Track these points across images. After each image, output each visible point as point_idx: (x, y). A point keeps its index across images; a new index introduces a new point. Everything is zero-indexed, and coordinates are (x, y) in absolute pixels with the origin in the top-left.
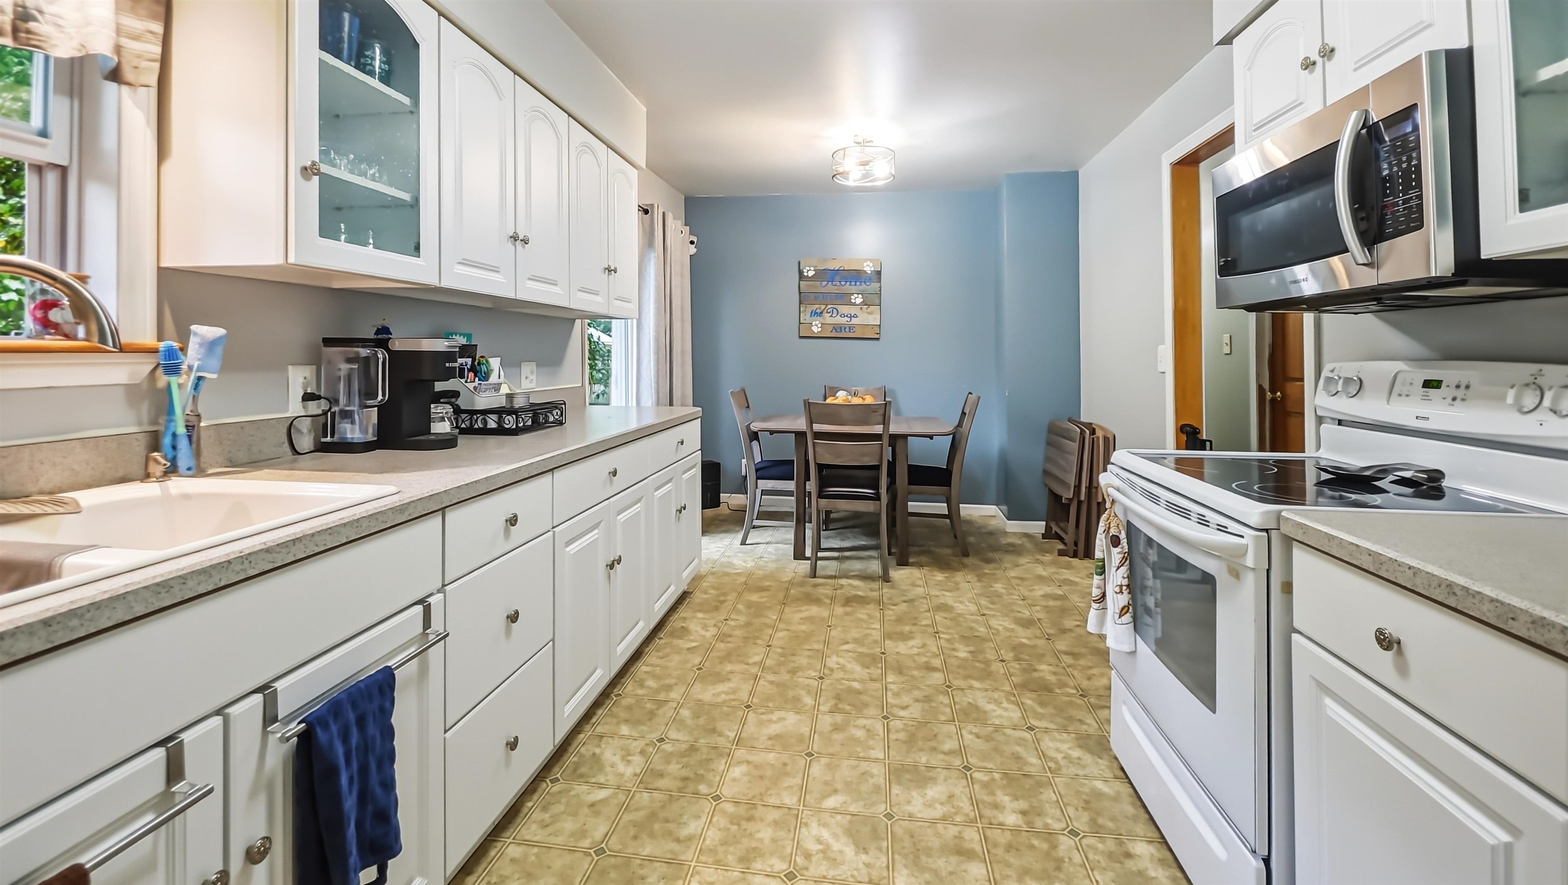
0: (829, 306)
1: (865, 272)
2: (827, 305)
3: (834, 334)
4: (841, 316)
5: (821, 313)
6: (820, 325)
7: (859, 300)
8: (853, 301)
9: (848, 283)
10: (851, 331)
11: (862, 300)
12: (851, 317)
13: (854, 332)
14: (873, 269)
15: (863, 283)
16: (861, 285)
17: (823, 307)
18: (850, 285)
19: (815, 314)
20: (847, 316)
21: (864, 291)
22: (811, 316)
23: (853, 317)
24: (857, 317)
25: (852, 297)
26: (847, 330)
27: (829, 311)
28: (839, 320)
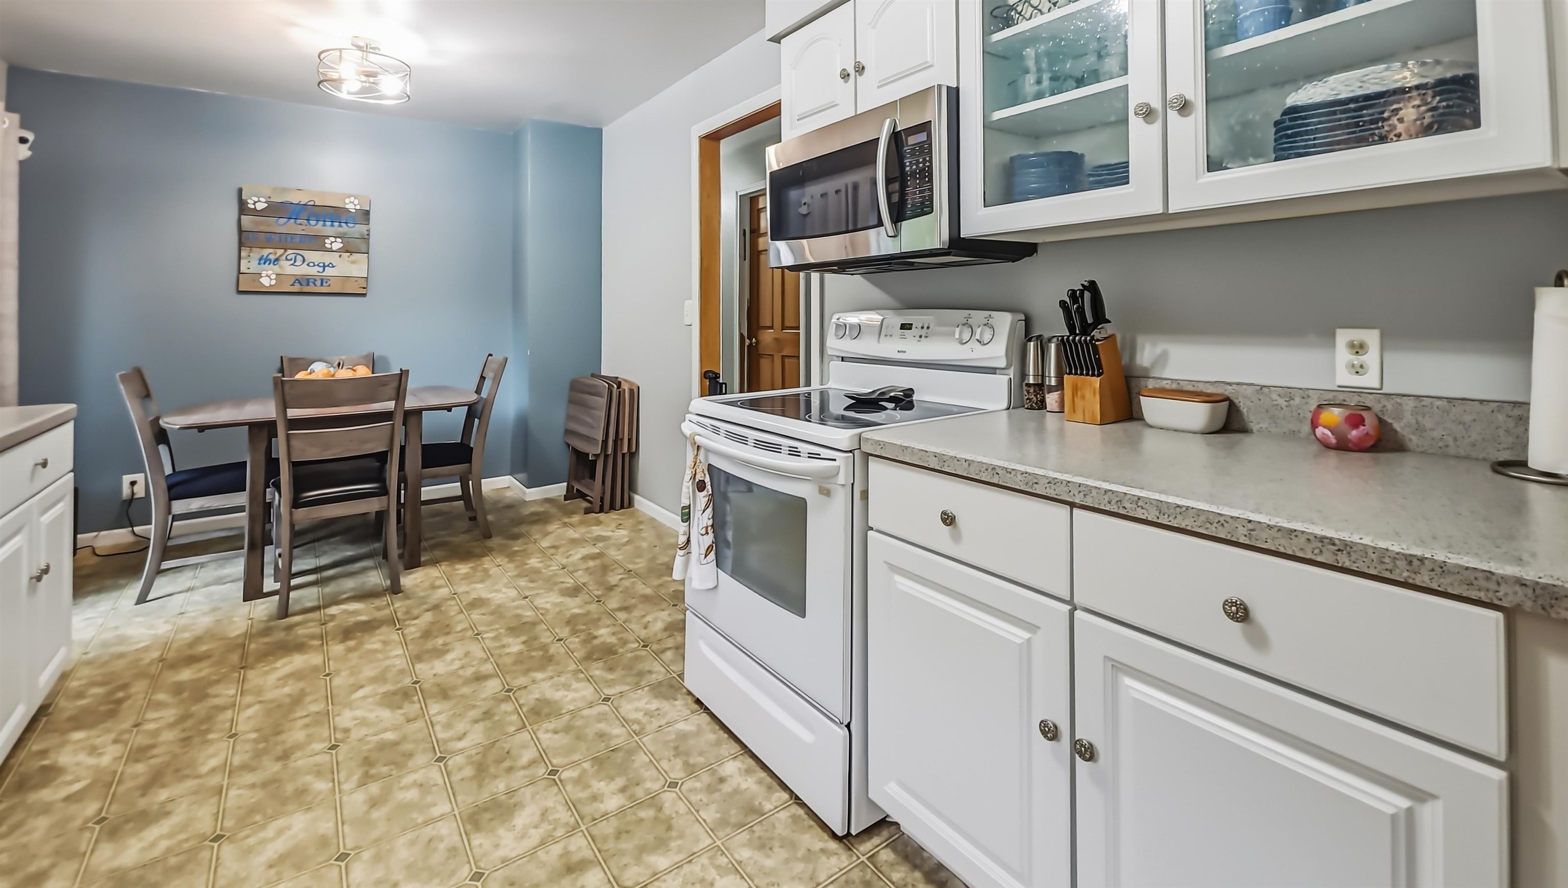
0: (290, 252)
1: (347, 210)
2: (286, 250)
3: (297, 288)
4: (308, 265)
5: (277, 260)
6: (274, 277)
7: (337, 245)
8: (328, 246)
9: (321, 223)
10: (324, 284)
11: (342, 245)
12: (324, 267)
13: (329, 286)
14: (358, 207)
15: (343, 224)
16: (340, 226)
17: (280, 252)
18: (324, 225)
19: (264, 260)
20: (318, 265)
21: (345, 234)
22: (259, 264)
23: (328, 266)
24: (333, 267)
25: (327, 241)
26: (318, 283)
27: (289, 258)
28: (303, 270)
